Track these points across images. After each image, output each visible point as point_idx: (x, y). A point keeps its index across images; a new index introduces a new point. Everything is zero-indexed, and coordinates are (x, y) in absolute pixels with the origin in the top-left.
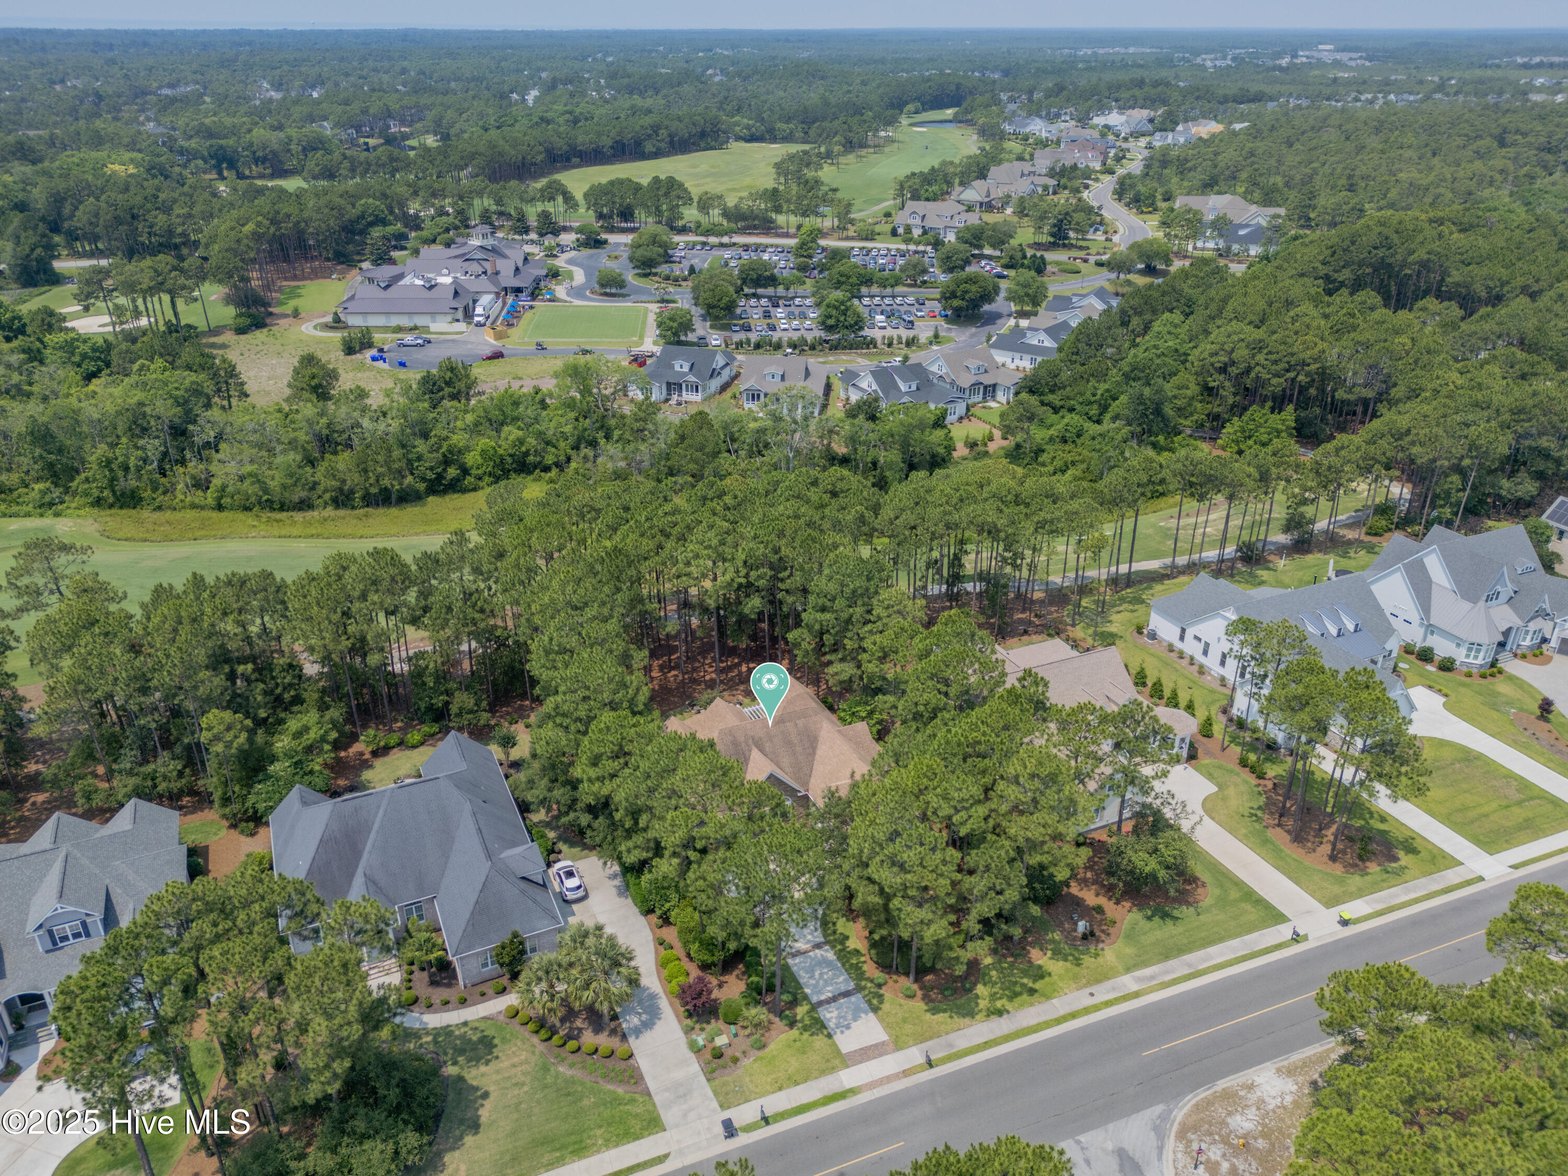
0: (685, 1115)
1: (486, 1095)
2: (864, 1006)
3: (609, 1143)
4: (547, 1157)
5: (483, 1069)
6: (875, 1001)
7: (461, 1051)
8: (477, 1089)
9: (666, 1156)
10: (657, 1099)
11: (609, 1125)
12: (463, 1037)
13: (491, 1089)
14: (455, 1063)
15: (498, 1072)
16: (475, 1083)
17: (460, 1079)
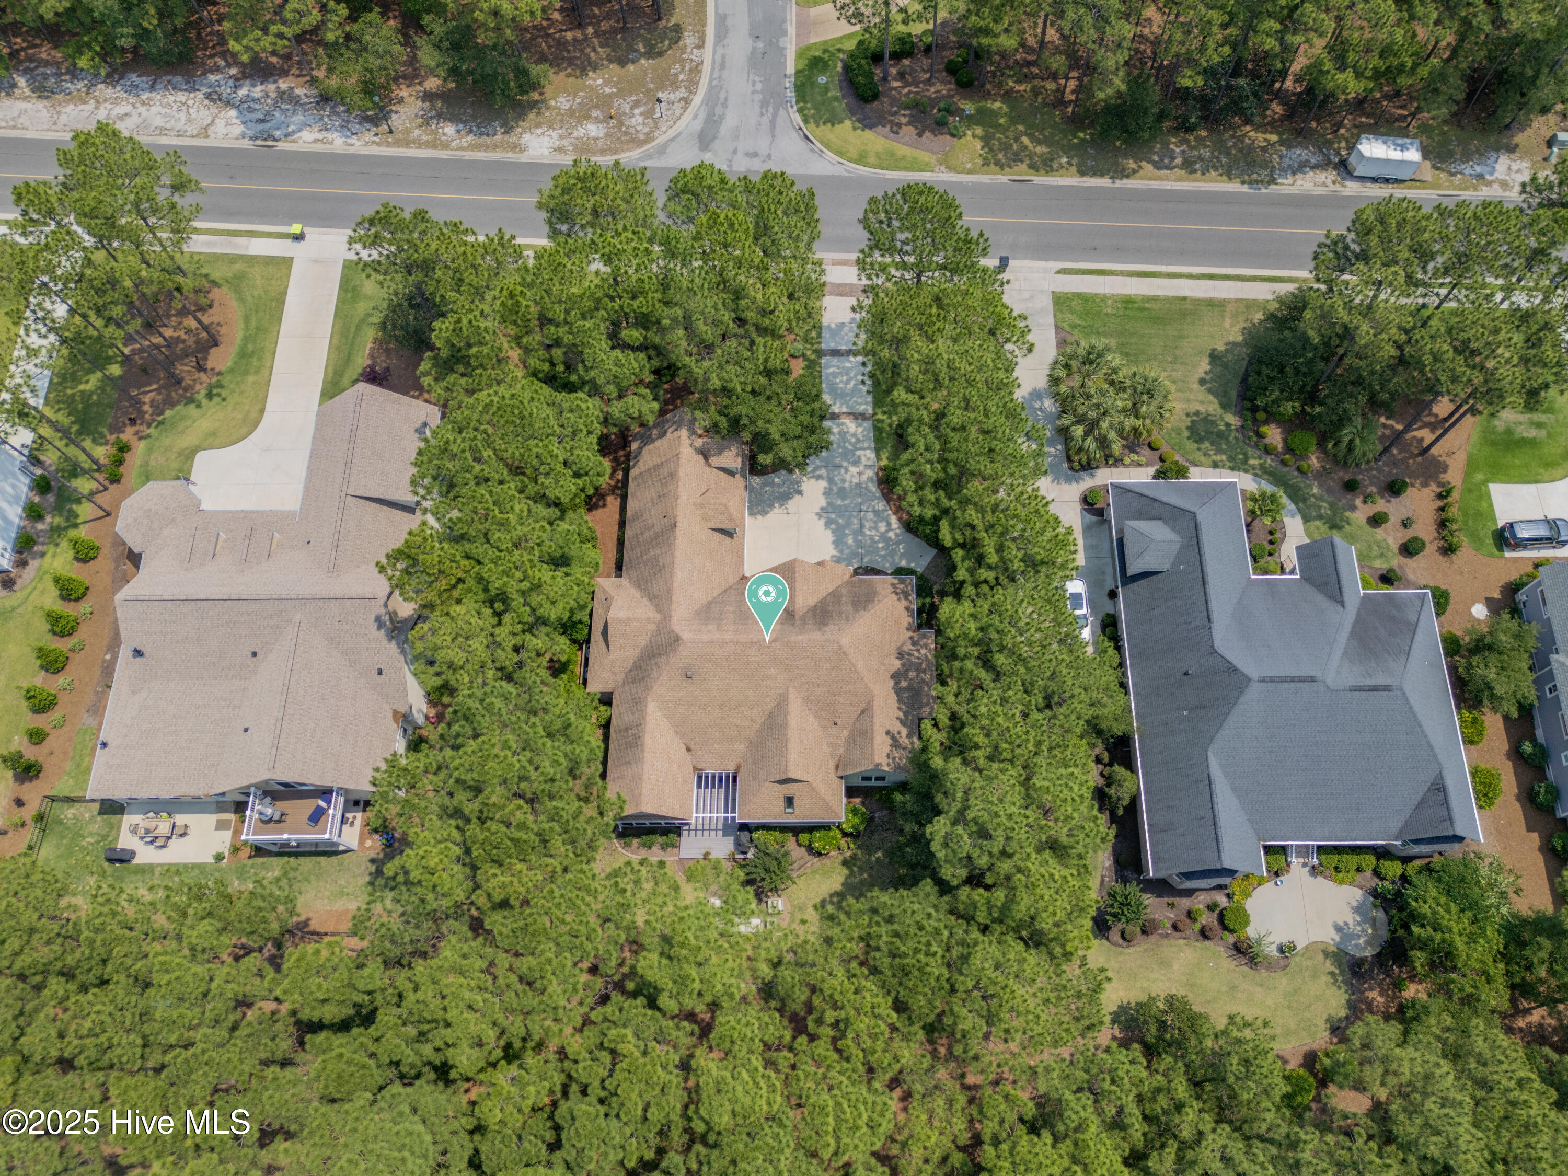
0: (1032, 297)
1: (1202, 382)
2: (826, 334)
3: (1104, 298)
4: (1155, 306)
5: (1202, 409)
6: (814, 334)
7: (1220, 435)
8: (1209, 391)
9: (1059, 272)
10: (1051, 320)
11: (1098, 313)
12: (1219, 451)
13: (1196, 386)
14: (1228, 425)
15: (1189, 401)
16: (1211, 397)
17: (1224, 406)
